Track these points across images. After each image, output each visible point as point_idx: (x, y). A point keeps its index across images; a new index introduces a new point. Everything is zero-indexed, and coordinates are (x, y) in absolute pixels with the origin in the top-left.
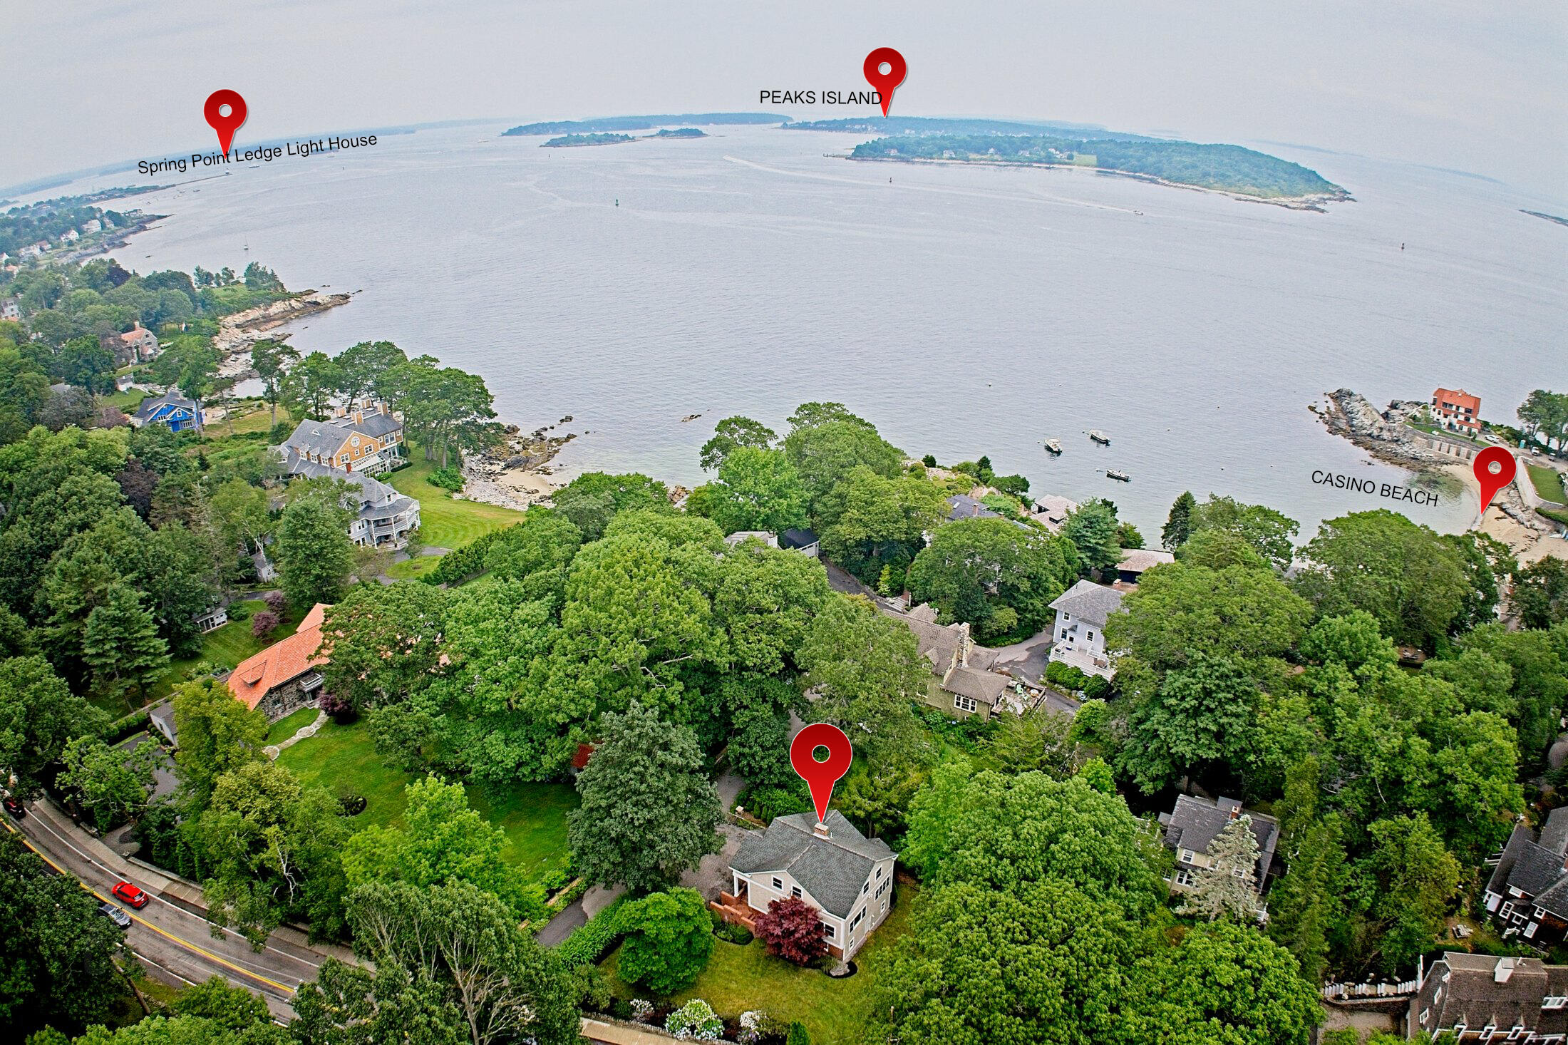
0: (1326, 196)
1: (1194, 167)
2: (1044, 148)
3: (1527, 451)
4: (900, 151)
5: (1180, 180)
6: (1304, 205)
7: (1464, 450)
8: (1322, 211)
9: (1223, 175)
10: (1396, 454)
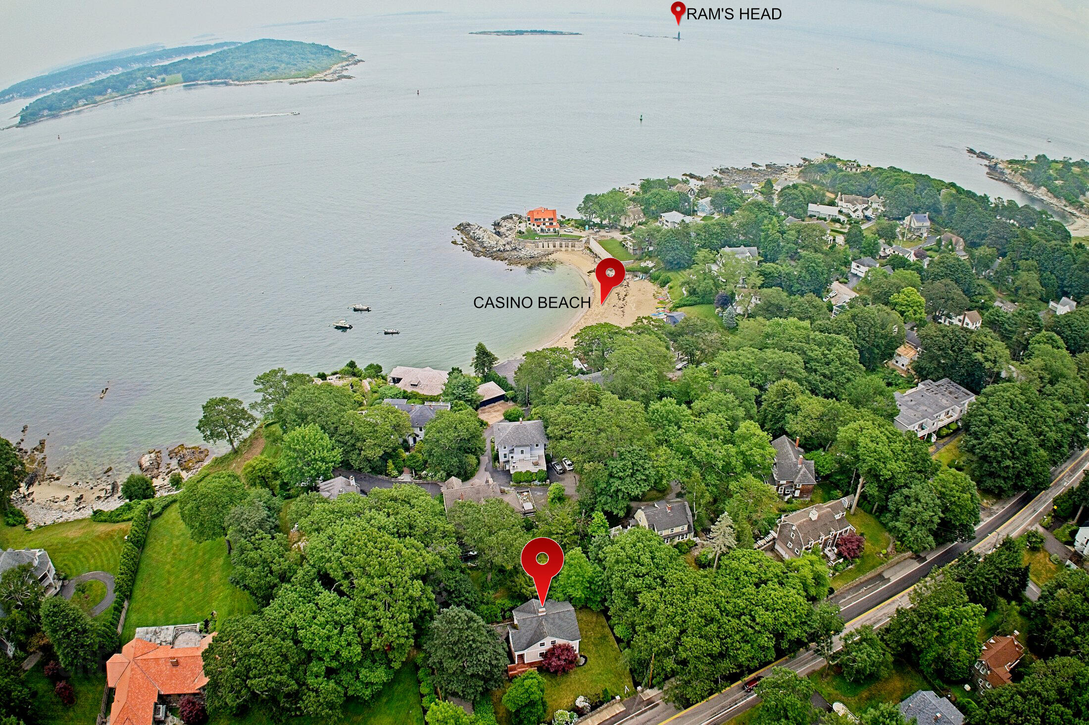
0: (344, 63)
1: (252, 66)
2: (144, 79)
3: (591, 231)
4: (50, 109)
5: (246, 79)
6: (336, 76)
7: (558, 243)
8: (349, 77)
9: (274, 68)
10: (521, 258)
